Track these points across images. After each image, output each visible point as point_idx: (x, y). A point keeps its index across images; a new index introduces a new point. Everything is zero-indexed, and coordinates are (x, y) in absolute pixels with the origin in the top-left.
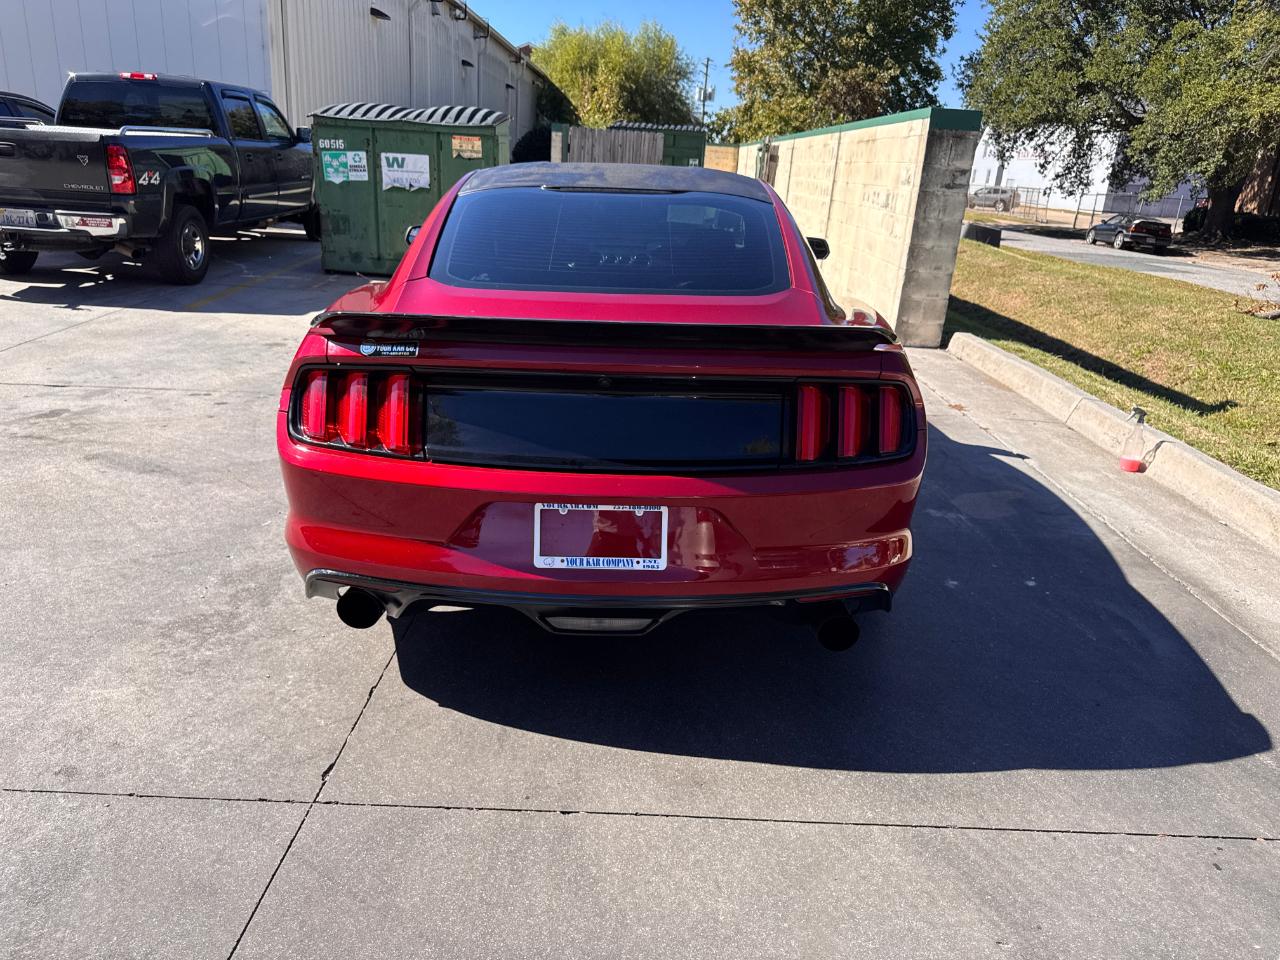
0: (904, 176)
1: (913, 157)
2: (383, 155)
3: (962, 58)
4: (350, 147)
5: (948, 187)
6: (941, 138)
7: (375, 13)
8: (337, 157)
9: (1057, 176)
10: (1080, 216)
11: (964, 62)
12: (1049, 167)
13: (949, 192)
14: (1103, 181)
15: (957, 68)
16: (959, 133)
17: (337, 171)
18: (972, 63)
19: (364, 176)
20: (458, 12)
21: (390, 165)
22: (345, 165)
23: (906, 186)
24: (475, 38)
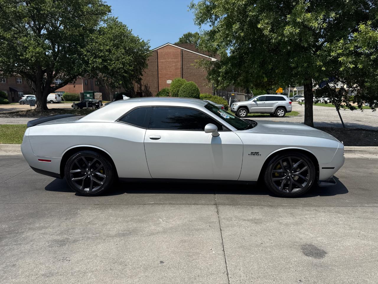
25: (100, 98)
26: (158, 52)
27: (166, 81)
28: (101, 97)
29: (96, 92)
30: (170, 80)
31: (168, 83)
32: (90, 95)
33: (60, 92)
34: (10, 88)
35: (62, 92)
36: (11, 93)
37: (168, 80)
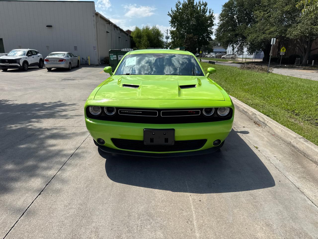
2: (118, 56)
3: (215, 29)
4: (114, 55)
7: (107, 32)
8: (112, 56)
9: (237, 51)
10: (243, 59)
11: (215, 30)
12: (234, 50)
14: (246, 52)
15: (214, 32)
17: (112, 58)
18: (217, 30)
19: (116, 59)
20: (118, 29)
21: (119, 57)
22: (113, 57)
24: (121, 32)
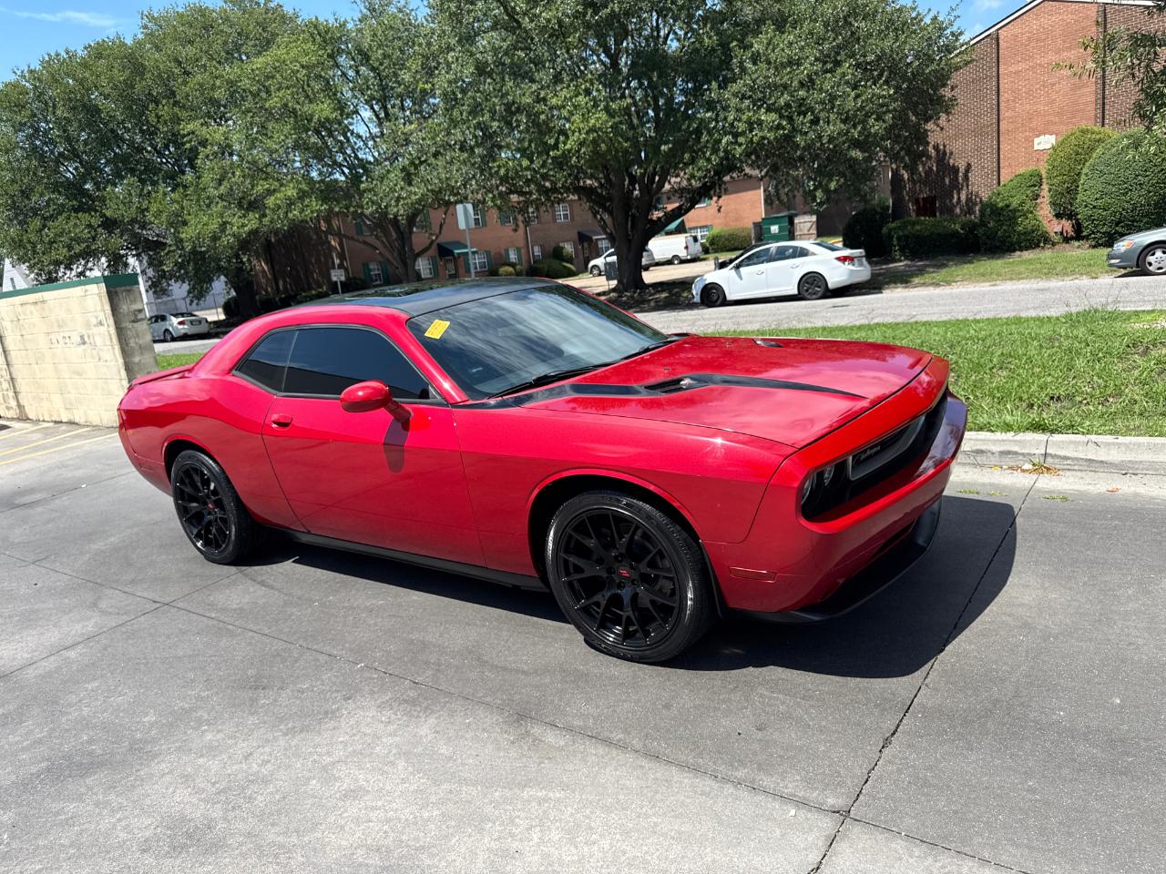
0: (94, 321)
1: (99, 308)
5: (134, 321)
6: (116, 293)
13: (136, 325)
16: (128, 288)
23: (102, 327)
25: (811, 232)
26: (1001, 37)
27: (1033, 141)
28: (814, 226)
29: (796, 215)
30: (1047, 136)
31: (1041, 147)
32: (779, 228)
33: (701, 227)
34: (579, 234)
35: (706, 227)
36: (583, 247)
37: (1038, 136)
